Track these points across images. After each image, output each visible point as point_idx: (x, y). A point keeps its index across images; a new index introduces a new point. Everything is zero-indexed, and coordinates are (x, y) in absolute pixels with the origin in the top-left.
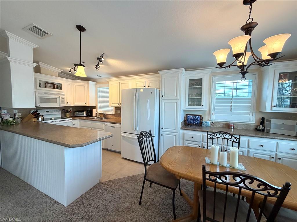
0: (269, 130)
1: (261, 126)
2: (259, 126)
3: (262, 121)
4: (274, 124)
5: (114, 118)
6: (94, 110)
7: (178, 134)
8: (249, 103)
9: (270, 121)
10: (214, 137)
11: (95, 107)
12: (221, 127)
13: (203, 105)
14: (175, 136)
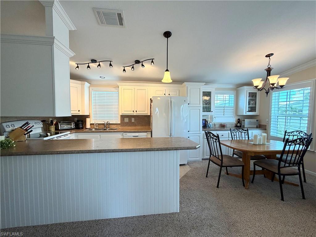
0: (244, 126)
1: (239, 124)
2: (238, 124)
3: (239, 121)
4: (247, 122)
5: (120, 127)
6: (88, 120)
7: (201, 134)
8: (233, 110)
9: (244, 120)
10: (234, 132)
11: (88, 116)
12: (218, 127)
13: (212, 112)
14: (198, 137)
